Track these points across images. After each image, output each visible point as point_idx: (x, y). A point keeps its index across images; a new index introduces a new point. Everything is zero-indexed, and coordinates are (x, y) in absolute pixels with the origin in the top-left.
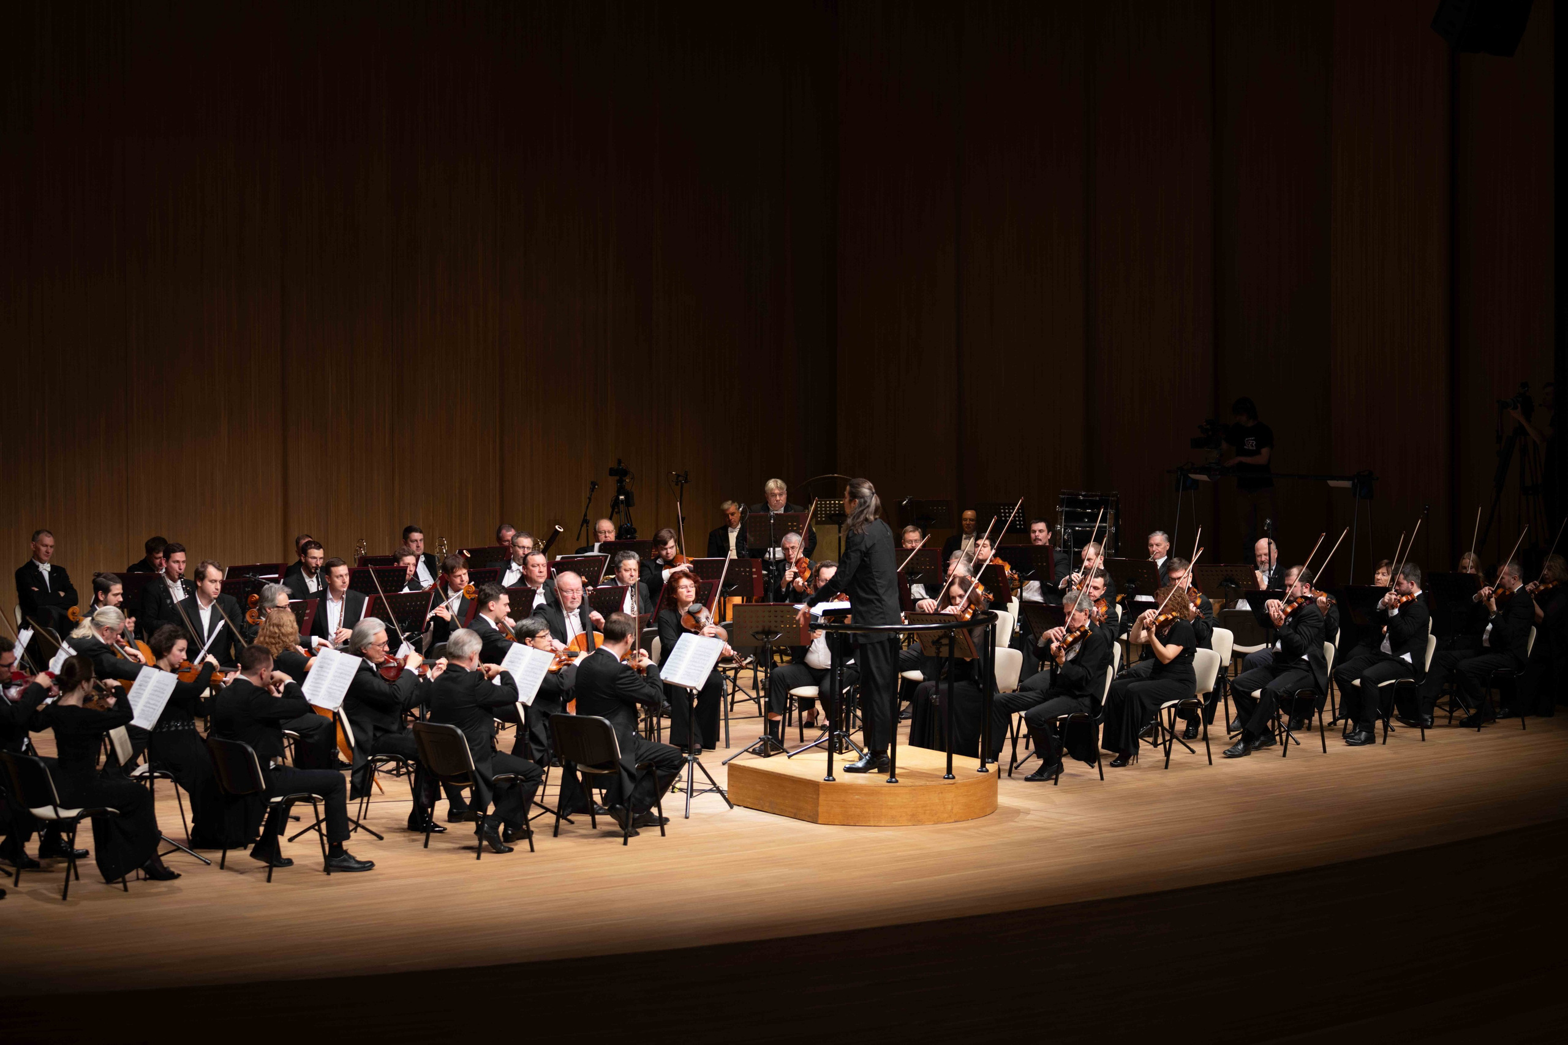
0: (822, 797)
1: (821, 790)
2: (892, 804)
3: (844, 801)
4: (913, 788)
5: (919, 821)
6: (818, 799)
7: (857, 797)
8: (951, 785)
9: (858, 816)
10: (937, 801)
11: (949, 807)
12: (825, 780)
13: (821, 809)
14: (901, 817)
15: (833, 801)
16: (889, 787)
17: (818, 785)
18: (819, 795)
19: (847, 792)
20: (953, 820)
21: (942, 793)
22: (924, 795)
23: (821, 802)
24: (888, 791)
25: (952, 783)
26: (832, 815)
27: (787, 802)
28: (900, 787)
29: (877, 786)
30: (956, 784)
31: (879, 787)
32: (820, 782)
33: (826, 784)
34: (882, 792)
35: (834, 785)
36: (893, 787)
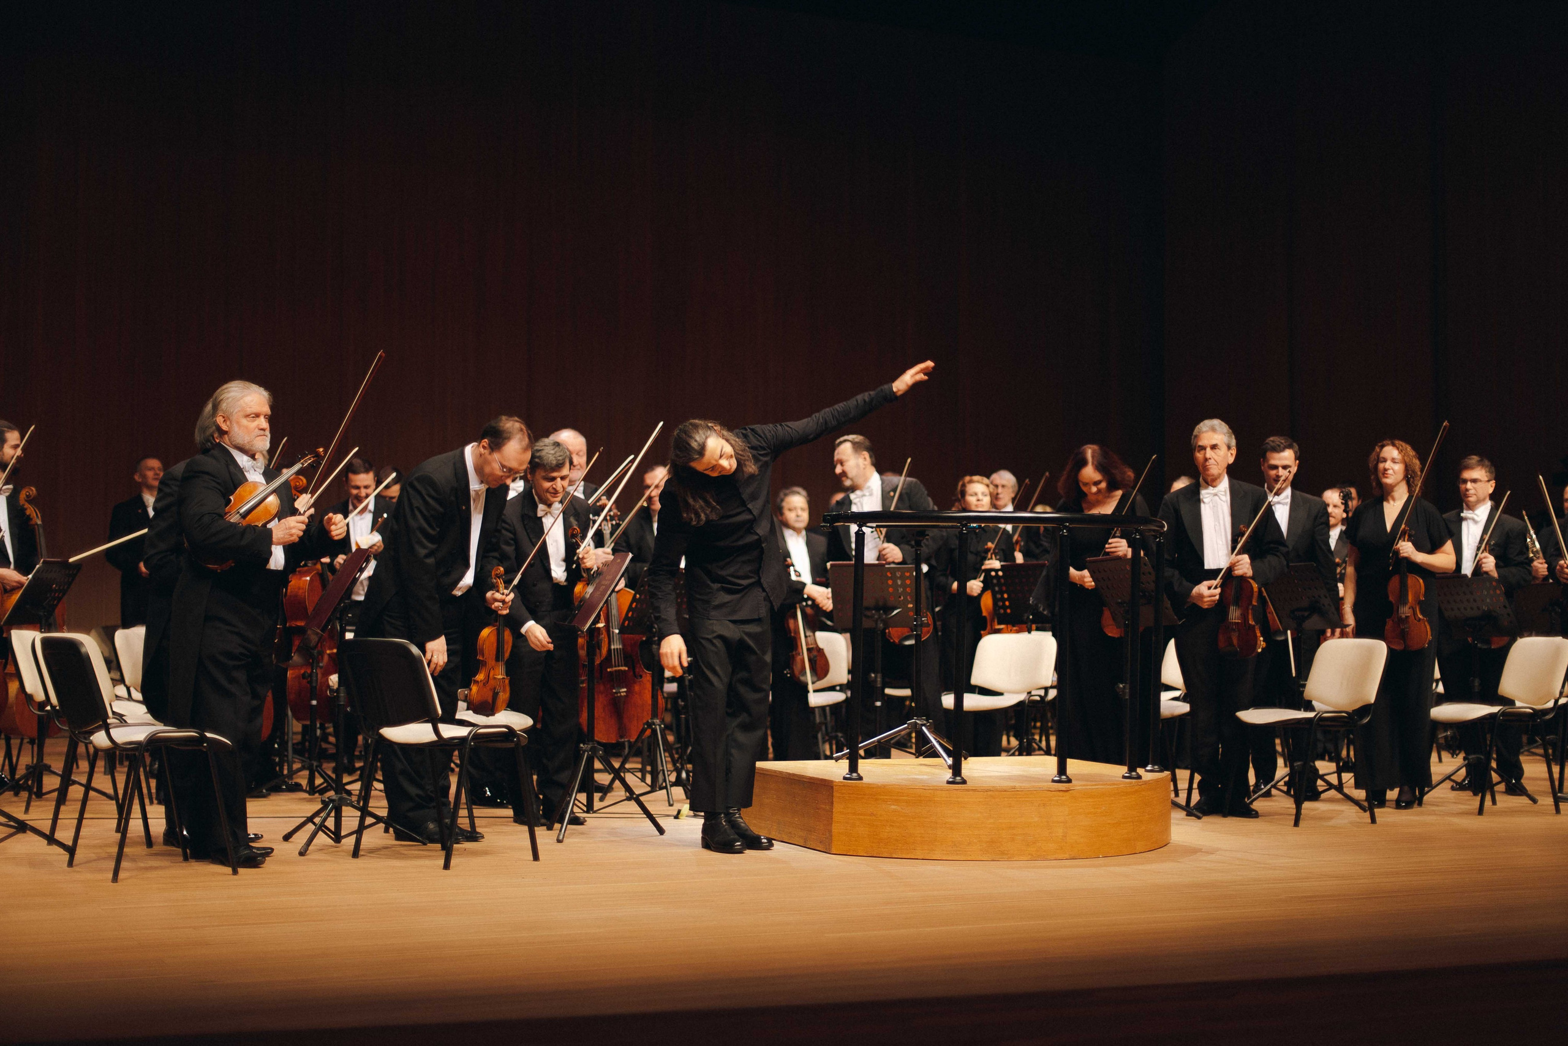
0: (837, 807)
1: (836, 795)
2: (954, 821)
3: (872, 814)
4: (989, 793)
5: (1003, 853)
6: (832, 812)
7: (893, 807)
9: (897, 840)
10: (1036, 819)
12: (845, 778)
13: (836, 828)
14: (971, 844)
15: (854, 814)
17: (832, 787)
18: (832, 803)
19: (877, 799)
20: (1067, 856)
21: (1044, 805)
22: (1010, 807)
23: (836, 816)
24: (947, 797)
25: (1064, 789)
26: (854, 839)
27: (796, 819)
28: (968, 790)
29: (927, 788)
30: (1070, 792)
31: (930, 791)
32: (836, 782)
33: (844, 786)
34: (936, 799)
35: (857, 787)
36: (955, 792)
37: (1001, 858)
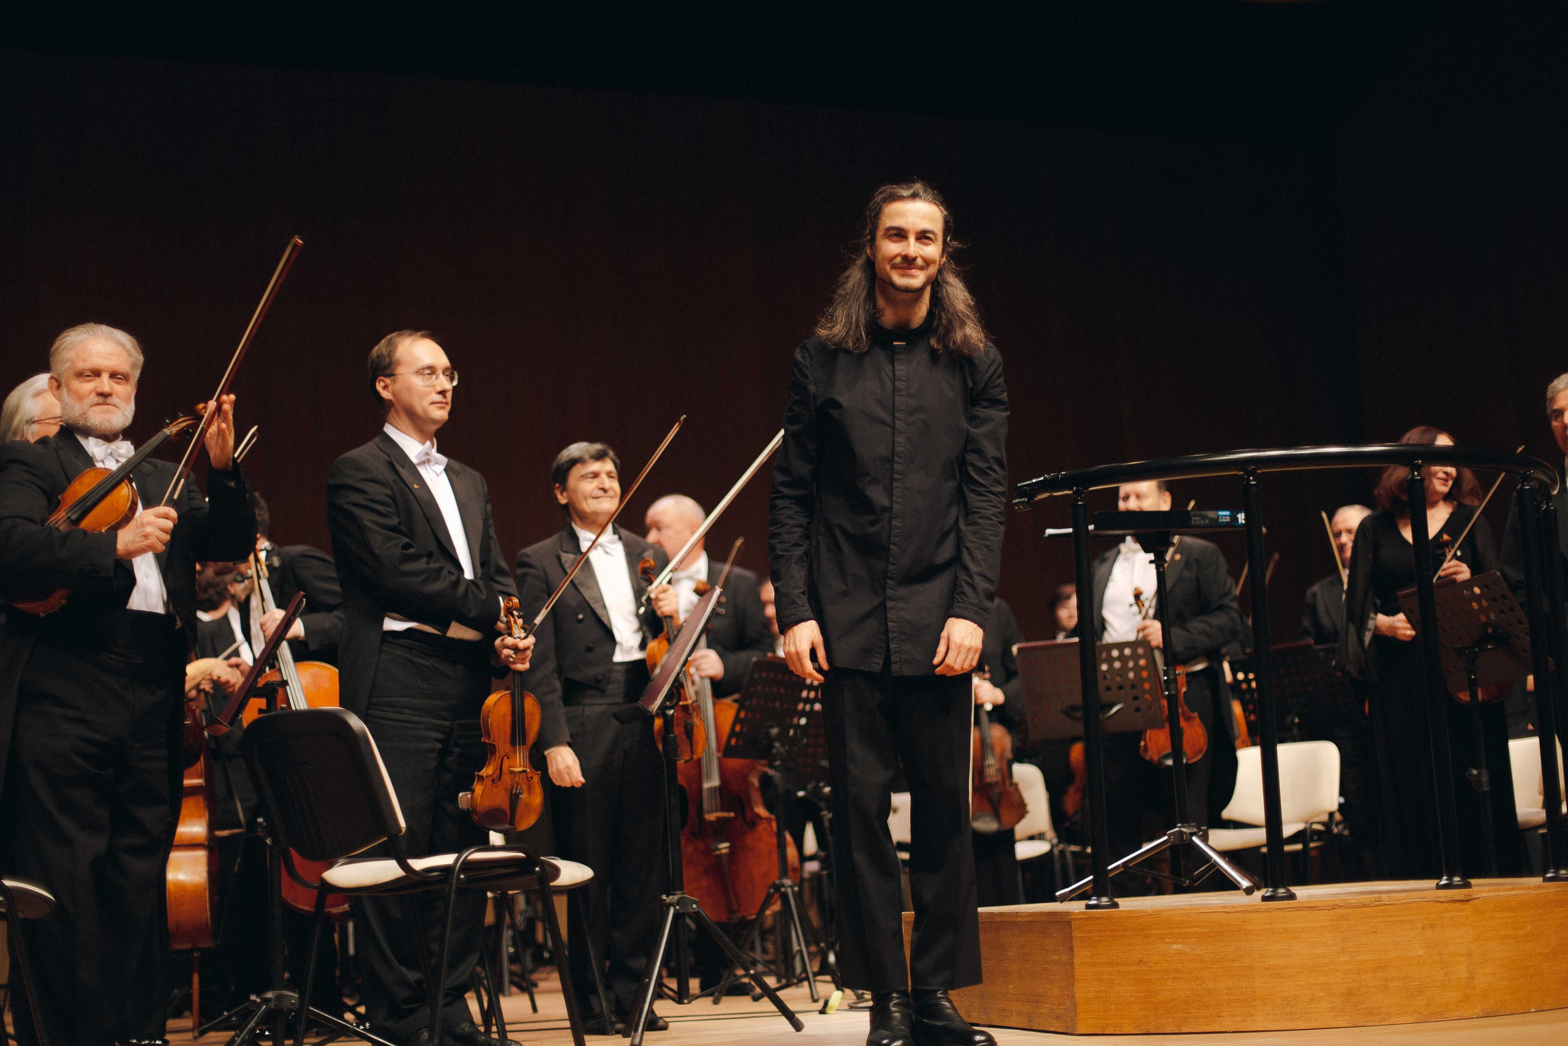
0: (1081, 955)
1: (1076, 934)
2: (1281, 962)
3: (1140, 962)
4: (1338, 911)
5: (1370, 1013)
6: (1071, 964)
7: (1175, 947)
8: (1458, 905)
9: (1185, 1004)
10: (1420, 952)
11: (1462, 971)
12: (1088, 907)
13: (1081, 991)
14: (1312, 1000)
15: (1110, 964)
16: (1267, 911)
17: (1069, 923)
18: (1071, 949)
20: (1477, 1011)
21: (1432, 926)
22: (1375, 932)
23: (1080, 971)
24: (1266, 923)
25: (1462, 897)
26: (1113, 1007)
27: (1011, 986)
28: (1300, 909)
29: (1229, 910)
30: (1472, 902)
31: (1236, 915)
32: (1074, 913)
33: (1088, 919)
34: (1248, 927)
35: (1112, 918)
36: (1280, 913)
37: (1368, 1022)
